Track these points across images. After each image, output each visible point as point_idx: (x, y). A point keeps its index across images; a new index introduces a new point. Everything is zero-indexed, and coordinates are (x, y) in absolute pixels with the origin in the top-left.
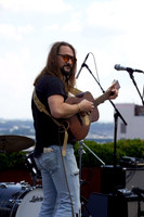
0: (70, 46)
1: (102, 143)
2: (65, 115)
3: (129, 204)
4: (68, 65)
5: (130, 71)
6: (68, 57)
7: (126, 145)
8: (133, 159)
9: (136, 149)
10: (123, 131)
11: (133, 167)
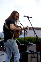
1: (20, 38)
7: (27, 38)
8: (29, 42)
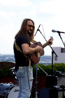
0: (32, 21)
2: (29, 53)
3: (59, 92)
4: (31, 30)
5: (59, 32)
6: (31, 26)
7: (57, 66)
8: (61, 72)
9: (62, 67)
10: (56, 59)
11: (60, 76)
